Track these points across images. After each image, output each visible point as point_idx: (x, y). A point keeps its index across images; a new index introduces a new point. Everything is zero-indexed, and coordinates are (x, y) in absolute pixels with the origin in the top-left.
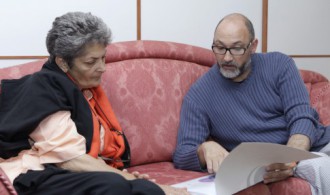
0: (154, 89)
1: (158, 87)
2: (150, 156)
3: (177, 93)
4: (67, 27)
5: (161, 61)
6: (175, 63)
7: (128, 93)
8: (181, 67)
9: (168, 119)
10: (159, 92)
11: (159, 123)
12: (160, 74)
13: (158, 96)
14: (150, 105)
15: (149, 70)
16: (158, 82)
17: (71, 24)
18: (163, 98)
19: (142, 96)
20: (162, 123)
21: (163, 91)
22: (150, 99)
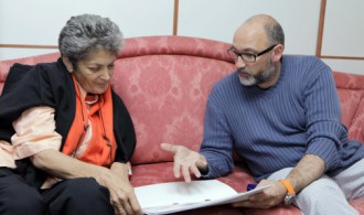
0: (169, 87)
1: (174, 85)
2: (156, 155)
3: (196, 92)
4: (77, 28)
5: (183, 58)
6: (200, 60)
7: (140, 90)
8: (205, 66)
9: (181, 119)
10: (175, 90)
11: (170, 123)
12: (179, 72)
13: (173, 95)
14: (162, 104)
15: (167, 68)
16: (175, 80)
17: (80, 26)
18: (178, 97)
19: (155, 94)
20: (175, 122)
21: (180, 90)
22: (164, 97)
